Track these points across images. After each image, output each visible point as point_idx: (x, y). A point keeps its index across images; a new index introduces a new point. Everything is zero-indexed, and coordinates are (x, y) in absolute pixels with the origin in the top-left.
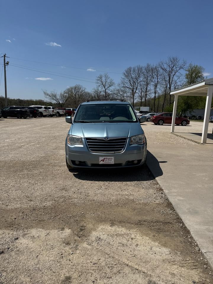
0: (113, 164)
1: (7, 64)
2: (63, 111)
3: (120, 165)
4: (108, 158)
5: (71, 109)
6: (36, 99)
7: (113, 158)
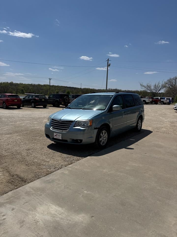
0: (60, 139)
1: (109, 65)
2: (149, 100)
3: (66, 141)
4: (58, 134)
5: (159, 98)
6: (141, 90)
7: (61, 135)
